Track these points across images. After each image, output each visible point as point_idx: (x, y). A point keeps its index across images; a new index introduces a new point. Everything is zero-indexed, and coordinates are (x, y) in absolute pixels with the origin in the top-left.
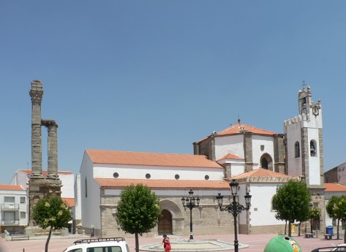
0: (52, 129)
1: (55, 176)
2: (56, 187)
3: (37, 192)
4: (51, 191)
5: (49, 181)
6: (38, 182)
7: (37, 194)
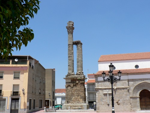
0: (79, 46)
1: (80, 73)
2: (80, 79)
3: (69, 83)
4: (77, 82)
5: (76, 76)
6: (70, 77)
7: (69, 84)
